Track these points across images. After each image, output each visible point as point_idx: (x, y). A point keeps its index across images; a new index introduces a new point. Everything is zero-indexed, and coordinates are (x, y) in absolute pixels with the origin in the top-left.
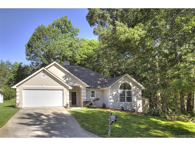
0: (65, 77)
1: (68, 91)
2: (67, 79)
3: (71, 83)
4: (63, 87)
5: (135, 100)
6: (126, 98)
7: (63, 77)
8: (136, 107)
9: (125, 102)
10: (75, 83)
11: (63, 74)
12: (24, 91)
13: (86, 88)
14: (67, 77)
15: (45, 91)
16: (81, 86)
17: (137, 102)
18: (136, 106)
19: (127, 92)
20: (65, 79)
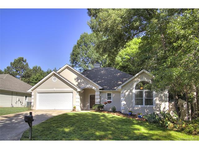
0: (77, 79)
1: (77, 93)
2: (79, 81)
3: (83, 84)
4: (72, 89)
5: (158, 102)
6: (144, 100)
7: (75, 79)
8: (158, 111)
9: (143, 105)
10: (87, 84)
11: (76, 76)
12: (38, 95)
13: (100, 89)
14: (80, 79)
15: (57, 94)
16: (94, 88)
17: (160, 105)
18: (158, 109)
19: (146, 92)
20: (77, 81)
